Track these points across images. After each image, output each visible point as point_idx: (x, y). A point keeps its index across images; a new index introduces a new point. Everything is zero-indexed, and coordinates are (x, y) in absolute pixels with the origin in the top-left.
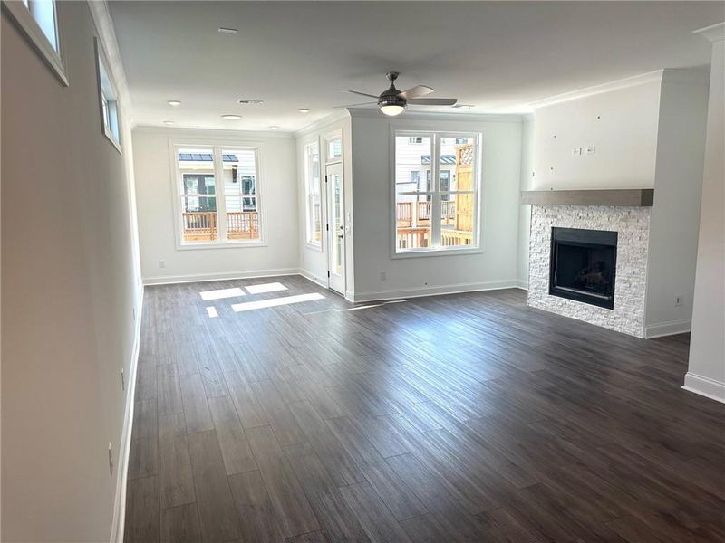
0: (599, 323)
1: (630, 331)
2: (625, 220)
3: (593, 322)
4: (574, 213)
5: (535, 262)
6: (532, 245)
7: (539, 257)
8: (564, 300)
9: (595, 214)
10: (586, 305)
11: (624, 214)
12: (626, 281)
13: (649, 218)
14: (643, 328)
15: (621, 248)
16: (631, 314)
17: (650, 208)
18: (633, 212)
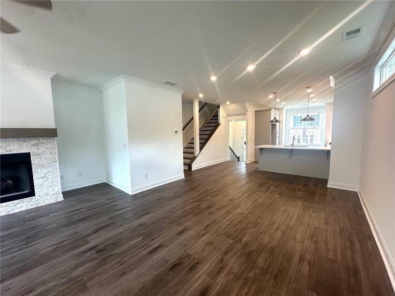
2: (36, 145)
11: (33, 142)
12: (43, 178)
13: (55, 142)
14: (61, 195)
15: (34, 160)
16: (51, 193)
17: (56, 138)
18: (42, 140)
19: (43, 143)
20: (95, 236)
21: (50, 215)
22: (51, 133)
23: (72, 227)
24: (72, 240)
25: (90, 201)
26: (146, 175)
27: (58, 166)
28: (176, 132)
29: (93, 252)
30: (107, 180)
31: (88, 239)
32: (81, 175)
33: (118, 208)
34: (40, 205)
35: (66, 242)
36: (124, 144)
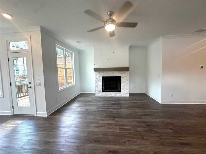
0: (118, 96)
1: (126, 96)
2: (123, 73)
3: (116, 96)
4: (108, 73)
5: (97, 85)
6: (96, 81)
7: (98, 84)
8: (107, 93)
9: (114, 73)
10: (114, 93)
11: (122, 72)
12: (124, 86)
13: (128, 73)
14: (128, 95)
15: (122, 79)
16: (125, 92)
17: (129, 71)
18: (124, 72)
19: (125, 73)
20: (144, 117)
21: (126, 101)
22: (127, 69)
23: (134, 109)
24: (134, 114)
25: (139, 100)
26: (172, 94)
27: (128, 82)
28: (202, 67)
29: (144, 124)
30: (146, 92)
31: (142, 117)
32: (135, 87)
33: (154, 108)
34: (122, 96)
35: (133, 114)
36: (159, 75)
